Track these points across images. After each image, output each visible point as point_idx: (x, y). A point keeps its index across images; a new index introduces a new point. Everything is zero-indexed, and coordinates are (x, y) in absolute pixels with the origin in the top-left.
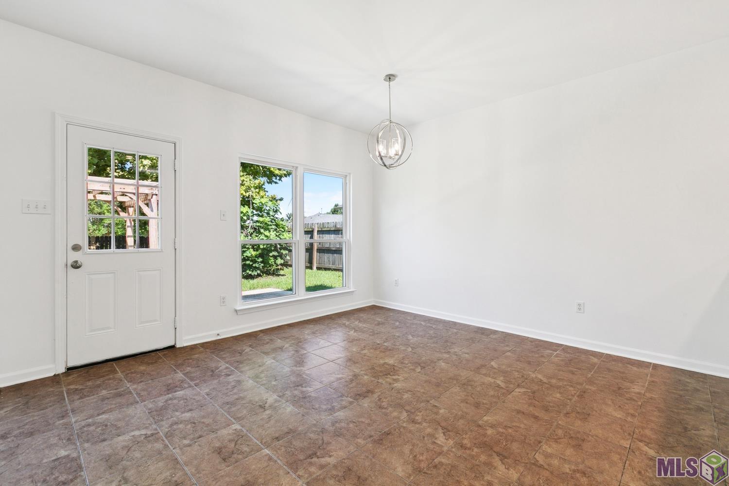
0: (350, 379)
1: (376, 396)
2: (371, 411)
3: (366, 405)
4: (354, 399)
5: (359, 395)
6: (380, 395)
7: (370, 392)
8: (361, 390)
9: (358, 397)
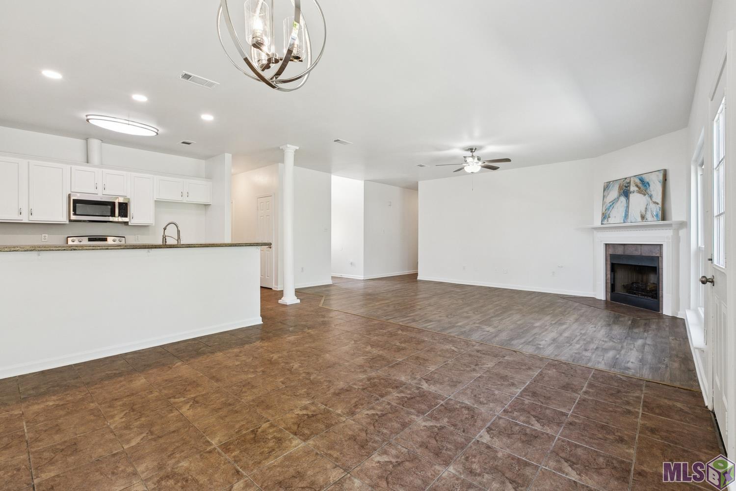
0: (358, 408)
1: (332, 391)
2: (338, 379)
3: (341, 383)
4: (352, 387)
5: (348, 391)
6: (328, 391)
7: (337, 394)
8: (346, 395)
9: (349, 389)
